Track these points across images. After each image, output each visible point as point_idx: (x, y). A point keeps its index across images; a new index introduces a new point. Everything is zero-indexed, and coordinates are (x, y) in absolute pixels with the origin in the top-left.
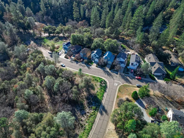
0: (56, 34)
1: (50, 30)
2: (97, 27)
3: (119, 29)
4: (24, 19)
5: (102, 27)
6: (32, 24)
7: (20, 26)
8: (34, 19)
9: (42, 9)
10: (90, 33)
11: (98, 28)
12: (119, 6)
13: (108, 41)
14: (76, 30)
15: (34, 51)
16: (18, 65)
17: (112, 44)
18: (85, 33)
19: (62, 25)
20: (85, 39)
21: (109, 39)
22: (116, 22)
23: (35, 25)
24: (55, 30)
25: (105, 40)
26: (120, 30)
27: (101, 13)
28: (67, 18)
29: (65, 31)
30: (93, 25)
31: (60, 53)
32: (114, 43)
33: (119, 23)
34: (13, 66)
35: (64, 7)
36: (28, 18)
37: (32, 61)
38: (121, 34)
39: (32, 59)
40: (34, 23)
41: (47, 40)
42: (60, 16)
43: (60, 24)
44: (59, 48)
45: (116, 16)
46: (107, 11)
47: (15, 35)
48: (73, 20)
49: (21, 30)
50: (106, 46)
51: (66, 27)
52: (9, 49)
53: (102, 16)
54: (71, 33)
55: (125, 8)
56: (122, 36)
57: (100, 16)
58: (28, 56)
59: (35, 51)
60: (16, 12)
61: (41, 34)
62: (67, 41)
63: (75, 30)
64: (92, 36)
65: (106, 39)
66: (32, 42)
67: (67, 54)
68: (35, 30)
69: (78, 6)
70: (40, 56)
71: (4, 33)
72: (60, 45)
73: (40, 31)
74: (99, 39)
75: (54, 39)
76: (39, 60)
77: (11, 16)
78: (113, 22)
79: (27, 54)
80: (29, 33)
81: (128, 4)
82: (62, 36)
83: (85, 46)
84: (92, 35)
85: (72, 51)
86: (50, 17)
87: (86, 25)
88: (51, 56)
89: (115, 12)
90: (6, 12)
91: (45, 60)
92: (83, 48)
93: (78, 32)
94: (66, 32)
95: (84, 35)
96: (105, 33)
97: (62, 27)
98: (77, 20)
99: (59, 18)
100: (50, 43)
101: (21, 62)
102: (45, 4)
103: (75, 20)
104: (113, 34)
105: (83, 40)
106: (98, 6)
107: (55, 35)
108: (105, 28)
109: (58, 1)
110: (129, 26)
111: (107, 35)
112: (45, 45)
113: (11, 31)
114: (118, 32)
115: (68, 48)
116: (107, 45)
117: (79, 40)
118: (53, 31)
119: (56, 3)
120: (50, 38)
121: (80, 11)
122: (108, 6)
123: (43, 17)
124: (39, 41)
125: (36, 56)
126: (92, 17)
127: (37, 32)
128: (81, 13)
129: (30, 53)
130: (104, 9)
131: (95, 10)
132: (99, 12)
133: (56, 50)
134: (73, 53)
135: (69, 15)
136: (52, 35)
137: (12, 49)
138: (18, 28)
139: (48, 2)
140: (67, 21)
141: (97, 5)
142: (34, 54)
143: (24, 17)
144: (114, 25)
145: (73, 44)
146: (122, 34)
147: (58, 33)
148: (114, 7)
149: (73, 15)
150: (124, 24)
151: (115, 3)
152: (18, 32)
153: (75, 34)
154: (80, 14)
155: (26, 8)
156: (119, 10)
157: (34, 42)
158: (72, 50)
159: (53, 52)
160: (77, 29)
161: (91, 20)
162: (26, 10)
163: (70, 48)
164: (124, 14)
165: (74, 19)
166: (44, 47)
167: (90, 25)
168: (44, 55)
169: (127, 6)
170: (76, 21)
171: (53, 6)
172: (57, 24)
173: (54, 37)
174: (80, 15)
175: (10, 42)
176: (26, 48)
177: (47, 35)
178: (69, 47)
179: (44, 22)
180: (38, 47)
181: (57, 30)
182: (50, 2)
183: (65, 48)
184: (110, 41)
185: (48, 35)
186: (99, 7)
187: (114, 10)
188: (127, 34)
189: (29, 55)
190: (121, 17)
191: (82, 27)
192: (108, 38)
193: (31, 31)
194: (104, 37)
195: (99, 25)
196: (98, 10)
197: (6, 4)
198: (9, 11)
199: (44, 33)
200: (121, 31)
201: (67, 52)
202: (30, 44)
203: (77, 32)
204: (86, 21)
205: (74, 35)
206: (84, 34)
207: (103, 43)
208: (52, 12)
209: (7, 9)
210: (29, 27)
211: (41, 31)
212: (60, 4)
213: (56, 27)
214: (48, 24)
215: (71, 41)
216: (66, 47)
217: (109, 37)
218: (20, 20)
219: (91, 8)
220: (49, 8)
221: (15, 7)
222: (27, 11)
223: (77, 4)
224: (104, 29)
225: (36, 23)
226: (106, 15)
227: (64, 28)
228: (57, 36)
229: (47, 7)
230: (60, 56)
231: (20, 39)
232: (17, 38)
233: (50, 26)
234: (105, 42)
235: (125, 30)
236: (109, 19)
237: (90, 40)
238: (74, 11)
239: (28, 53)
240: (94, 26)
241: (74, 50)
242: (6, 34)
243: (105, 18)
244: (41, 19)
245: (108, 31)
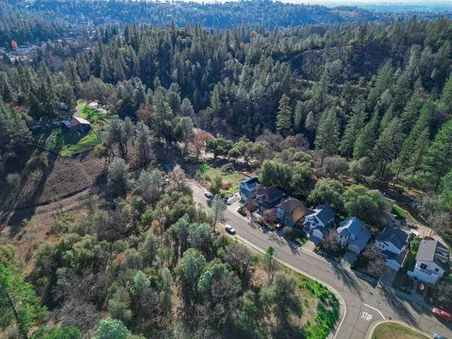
0: (231, 156)
1: (220, 147)
2: (331, 154)
3: (388, 165)
4: (174, 120)
5: (342, 156)
6: (186, 131)
7: (162, 132)
8: (193, 121)
9: (213, 103)
10: (309, 164)
11: (332, 156)
12: (396, 111)
13: (356, 191)
14: (277, 154)
15: (176, 185)
16: (136, 211)
17: (366, 200)
18: (297, 163)
19: (248, 140)
20: (296, 176)
21: (360, 186)
22: (382, 147)
23: (191, 132)
24: (232, 147)
25: (346, 187)
26: (391, 169)
27: (343, 123)
28: (262, 126)
29: (252, 154)
30: (320, 147)
31: (229, 200)
32: (371, 198)
33: (390, 150)
34: (127, 211)
35: (259, 104)
36: (182, 118)
37: (167, 208)
38: (395, 178)
39: (168, 203)
40: (191, 129)
41: (209, 167)
42: (246, 121)
43: (245, 136)
44: (231, 188)
45: (383, 133)
46: (362, 119)
47: (148, 148)
48: (274, 131)
49: (163, 141)
50: (349, 203)
51: (256, 146)
52: (130, 174)
53: (348, 129)
54: (263, 157)
55: (412, 118)
56: (397, 183)
57: (342, 130)
58: (162, 196)
59: (178, 188)
60: (163, 105)
61: (199, 153)
62: (250, 175)
63: (273, 153)
64: (313, 173)
65: (349, 185)
66: (177, 167)
67: (246, 205)
68: (190, 143)
69: (292, 103)
70: (186, 199)
71: (129, 142)
72: (234, 181)
73: (199, 148)
74: (333, 181)
75: (224, 167)
76: (181, 207)
77: (152, 111)
78: (373, 147)
79: (160, 189)
80: (176, 148)
81: (420, 108)
82: (241, 163)
83: (293, 193)
84: (315, 170)
85: (258, 199)
86: (224, 121)
87: (303, 145)
88: (209, 204)
89: (383, 123)
90: (145, 103)
91: (195, 211)
92: (286, 197)
93: (281, 159)
94: (252, 156)
95: (294, 168)
96: (350, 170)
97: (247, 145)
98: (284, 131)
99: (244, 124)
100: (213, 173)
101: (145, 205)
102: (222, 95)
103: (278, 133)
104: (372, 177)
105: (289, 179)
106: (338, 107)
107: (227, 158)
108: (349, 159)
109: (248, 92)
110: (419, 162)
111: (356, 175)
112: (202, 177)
113: (143, 139)
114: (385, 172)
115: (250, 190)
116: (353, 201)
117: (280, 177)
118: (226, 151)
119: (244, 95)
120: (216, 163)
121: (293, 114)
122: (364, 109)
123: (212, 119)
124: (192, 167)
125: (178, 197)
126: (321, 128)
127: (192, 148)
128: (296, 120)
129: (167, 189)
130: (352, 115)
131: (330, 114)
132: (340, 119)
133: (222, 191)
134: (260, 205)
135: (267, 120)
136: (221, 157)
137: (135, 176)
138: (158, 136)
139: (228, 91)
140: (261, 133)
141: (336, 106)
142: (174, 193)
143: (175, 116)
144: (375, 154)
145: (265, 183)
146: (398, 179)
147: (236, 155)
148: (381, 113)
149: (277, 120)
150: (407, 154)
151: (384, 105)
152: (156, 143)
153: (272, 162)
154: (292, 119)
155: (182, 100)
156: (395, 120)
157: (182, 168)
158: (258, 196)
159: (214, 194)
160: (280, 151)
161: (317, 137)
162: (181, 103)
163: (255, 191)
164: (407, 130)
165: (277, 129)
166: (199, 180)
167: (312, 147)
168: (195, 199)
169: (418, 115)
170: (281, 133)
171: (236, 100)
172: (235, 137)
173: (225, 162)
174: (293, 122)
175: (136, 161)
176: (162, 178)
177: (211, 155)
178: (252, 189)
179: (211, 129)
180: (187, 179)
181: (235, 149)
182: (231, 91)
183: (243, 191)
184: (361, 192)
185: (213, 157)
186: (341, 109)
187: (380, 120)
188: (414, 183)
189: (164, 193)
190: (399, 136)
191: (293, 148)
192: (357, 184)
193: (182, 145)
194: (344, 178)
195: (336, 149)
196: (338, 115)
197: (149, 90)
198: (151, 103)
199: (207, 151)
200: (394, 171)
201: (245, 198)
202: (172, 170)
203: (278, 158)
204: (304, 137)
205: (270, 164)
206: (295, 165)
207: (341, 192)
208: (231, 110)
209: (147, 98)
210: (179, 136)
211: (201, 147)
212: (251, 97)
213: (234, 143)
214: (218, 135)
215: (260, 177)
216: (247, 187)
217: (358, 181)
218: (166, 121)
219: (321, 110)
220: (228, 102)
221: (164, 95)
222: (182, 106)
223: (288, 99)
224: (347, 159)
225: (195, 130)
226: (357, 127)
227: (250, 146)
228: (231, 162)
229: (223, 101)
230: (228, 207)
231: (157, 157)
232: (151, 154)
233: (221, 139)
234: (346, 193)
235: (408, 170)
236: (363, 139)
237: (308, 182)
238: (280, 112)
239: (163, 188)
240: (322, 151)
241: (264, 197)
242: (133, 144)
243: (354, 134)
244: (206, 123)
245: (359, 166)
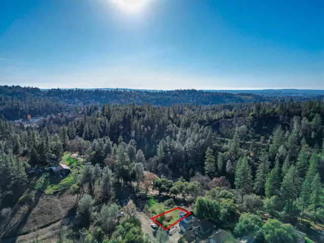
0: (172, 193)
1: (163, 186)
2: (248, 193)
3: (294, 203)
4: (130, 165)
5: (257, 194)
6: (139, 173)
7: (121, 174)
8: (144, 166)
9: (158, 153)
10: (233, 200)
11: (249, 194)
12: (291, 160)
13: (273, 224)
14: (207, 192)
15: (129, 218)
16: (96, 240)
17: (282, 232)
18: (223, 199)
19: (184, 180)
20: (223, 211)
21: (275, 221)
22: (287, 188)
23: (142, 174)
24: (172, 186)
25: (264, 221)
26: (297, 205)
27: (254, 169)
28: (194, 169)
29: (188, 191)
30: (239, 187)
31: (170, 231)
32: (285, 231)
33: (293, 191)
34: (88, 240)
35: (191, 154)
36: (136, 164)
37: (120, 238)
38: (301, 214)
39: (121, 233)
40: (142, 172)
41: (154, 202)
42: (182, 166)
43: (182, 177)
44: (172, 221)
45: (285, 177)
46: (267, 166)
47: (110, 186)
48: (203, 174)
49: (121, 181)
50: (269, 235)
51: (190, 185)
52: (94, 208)
53: (258, 174)
54: (197, 195)
55: (304, 166)
56: (304, 218)
57: (254, 174)
58: (117, 227)
59: (130, 219)
60: (123, 155)
61: (147, 190)
62: (187, 209)
63: (204, 191)
64: (237, 208)
65: (266, 219)
66: (131, 202)
67: (185, 236)
68: (141, 183)
69: (215, 153)
70: (136, 229)
71: (96, 183)
72: (175, 214)
73: (147, 186)
74: (253, 216)
75: (167, 202)
76: (132, 237)
77: (115, 159)
78: (280, 188)
79: (116, 221)
80: (131, 187)
81: (309, 159)
82: (180, 199)
83: (223, 225)
84: (237, 206)
85: (194, 230)
86: (167, 166)
87: (226, 185)
88: (155, 234)
89: (284, 169)
90: (111, 154)
91: (143, 240)
92: (216, 229)
93: (210, 196)
94: (188, 193)
95: (221, 203)
96: (265, 206)
97: (183, 184)
98: (211, 174)
99: (181, 168)
100: (158, 208)
101: (103, 235)
102: (165, 148)
103: (206, 175)
104: (283, 212)
105: (218, 213)
106: (248, 157)
107: (169, 195)
108: (263, 197)
109: (183, 145)
110: (317, 200)
111: (270, 210)
112: (149, 210)
113: (107, 180)
114: (293, 209)
115: (187, 222)
116: (271, 233)
117: (211, 211)
118: (167, 189)
119: (180, 147)
120: (160, 199)
121: (216, 161)
122: (268, 159)
123: (158, 164)
124: (142, 201)
125: (130, 228)
126: (238, 172)
127: (142, 186)
128: (219, 165)
129: (122, 221)
130: (260, 163)
131: (243, 162)
132: (251, 166)
133: (165, 223)
134: (196, 236)
135: (198, 165)
136: (164, 194)
137: (98, 209)
138: (118, 177)
139: (169, 144)
140: (193, 175)
141: (247, 156)
142: (127, 224)
143: (131, 162)
144: (282, 193)
145: (199, 216)
146: (304, 214)
147: (175, 192)
148: (281, 162)
149: (205, 166)
150: (306, 194)
151: (282, 156)
152: (116, 183)
153: (204, 198)
154: (216, 165)
155: (137, 151)
156: (292, 168)
157: (134, 202)
158: (194, 228)
159: (159, 226)
160: (209, 189)
161: (236, 179)
162: (136, 153)
163: (191, 223)
164: (302, 174)
165: (206, 172)
166: (147, 213)
167: (233, 187)
168: (144, 230)
169: (308, 163)
170: (209, 175)
171: (175, 151)
172: (175, 177)
173: (167, 197)
174: (217, 167)
175: (100, 198)
176: (118, 211)
177: (156, 192)
178: (189, 221)
179: (156, 172)
180: (137, 212)
181: (174, 188)
182: (171, 145)
183: (182, 223)
184: (277, 225)
185: (158, 194)
186: (251, 158)
187: (281, 167)
188: (317, 218)
189: (118, 224)
190: (298, 180)
191: (218, 187)
192: (272, 218)
193: (135, 184)
194: (262, 213)
195: (251, 189)
196: (249, 163)
197: (115, 144)
198: (115, 153)
199: (153, 189)
200: (300, 208)
201: (184, 230)
202: (126, 204)
203: (207, 195)
204: (226, 179)
205: (202, 200)
206: (222, 201)
207: (261, 225)
208: (172, 158)
209: (113, 150)
210: (133, 177)
211: (149, 186)
212: (185, 149)
213: (174, 182)
214: (162, 176)
215: (195, 211)
216: (185, 220)
217: (273, 216)
218: (124, 166)
219: (237, 159)
220: (169, 152)
221: (125, 148)
222: (137, 155)
223: (212, 151)
224: (261, 197)
225: (146, 173)
226: (265, 172)
227: (186, 185)
228: (172, 197)
229: (166, 152)
230: (171, 238)
231: (115, 194)
232: (112, 191)
233: (165, 179)
234: (265, 226)
235: (310, 207)
236: (271, 181)
237: (233, 216)
238: (207, 160)
239: (119, 220)
240: (241, 190)
241: (199, 228)
242: (99, 184)
243: (264, 177)
244: (153, 167)
245: (272, 203)
